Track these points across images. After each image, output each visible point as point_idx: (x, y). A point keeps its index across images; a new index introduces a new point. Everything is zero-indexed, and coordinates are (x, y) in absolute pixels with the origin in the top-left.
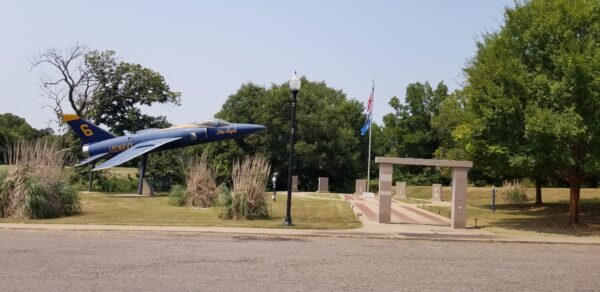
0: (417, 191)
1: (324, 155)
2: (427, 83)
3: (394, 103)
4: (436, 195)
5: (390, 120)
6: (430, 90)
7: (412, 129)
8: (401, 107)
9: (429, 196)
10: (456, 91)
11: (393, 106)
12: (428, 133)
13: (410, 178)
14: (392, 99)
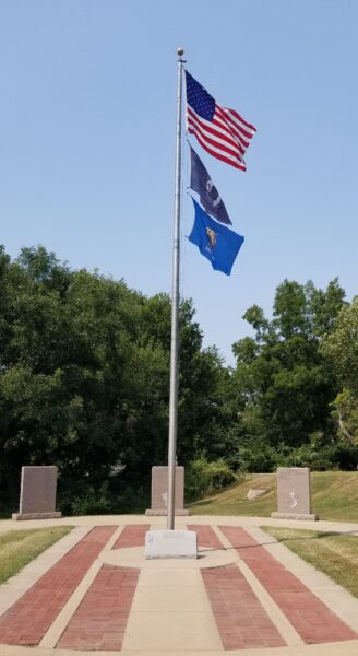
2: (310, 283)
3: (254, 317)
5: (244, 349)
7: (287, 363)
8: (265, 324)
11: (250, 321)
12: (315, 369)
13: (286, 453)
14: (250, 311)
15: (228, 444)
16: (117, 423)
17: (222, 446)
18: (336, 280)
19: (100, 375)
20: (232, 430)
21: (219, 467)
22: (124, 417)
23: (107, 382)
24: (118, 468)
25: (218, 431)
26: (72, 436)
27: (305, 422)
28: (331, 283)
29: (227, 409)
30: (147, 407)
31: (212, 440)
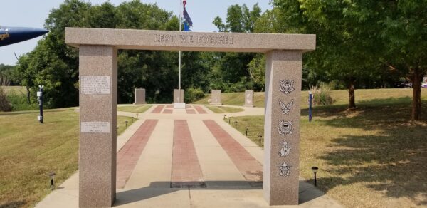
0: (233, 97)
1: (146, 67)
2: (244, 5)
3: (218, 22)
4: (249, 101)
6: (247, 10)
8: (223, 26)
9: (242, 102)
10: (267, 11)
11: (216, 25)
13: (230, 86)
14: (216, 19)
15: (206, 81)
16: (159, 74)
17: (203, 82)
18: (257, 4)
19: (152, 56)
20: (208, 75)
21: (199, 91)
22: (162, 72)
23: (155, 59)
24: (158, 92)
25: (202, 76)
26: (144, 79)
27: (240, 71)
28: (255, 6)
29: (206, 65)
30: (170, 67)
31: (199, 79)
